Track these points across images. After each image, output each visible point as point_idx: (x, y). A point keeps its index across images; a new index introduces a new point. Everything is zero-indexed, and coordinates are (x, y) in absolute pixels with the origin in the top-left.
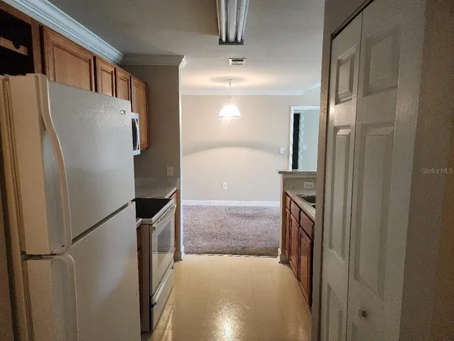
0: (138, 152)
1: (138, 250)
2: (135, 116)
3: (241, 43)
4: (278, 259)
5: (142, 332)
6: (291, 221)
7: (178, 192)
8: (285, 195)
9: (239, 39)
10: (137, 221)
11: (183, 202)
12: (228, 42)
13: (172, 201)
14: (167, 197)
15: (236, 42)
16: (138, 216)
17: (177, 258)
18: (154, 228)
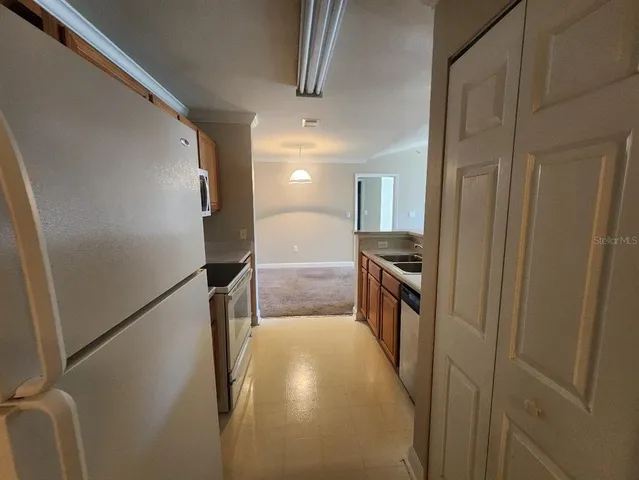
0: (208, 213)
1: (212, 324)
2: (204, 173)
3: (320, 96)
4: (354, 317)
5: (219, 413)
6: (368, 280)
7: (252, 256)
8: (361, 255)
9: (318, 90)
10: (209, 290)
11: (258, 266)
12: (306, 94)
13: (248, 266)
14: (241, 261)
15: (314, 94)
16: (210, 285)
17: (254, 324)
18: (230, 298)
